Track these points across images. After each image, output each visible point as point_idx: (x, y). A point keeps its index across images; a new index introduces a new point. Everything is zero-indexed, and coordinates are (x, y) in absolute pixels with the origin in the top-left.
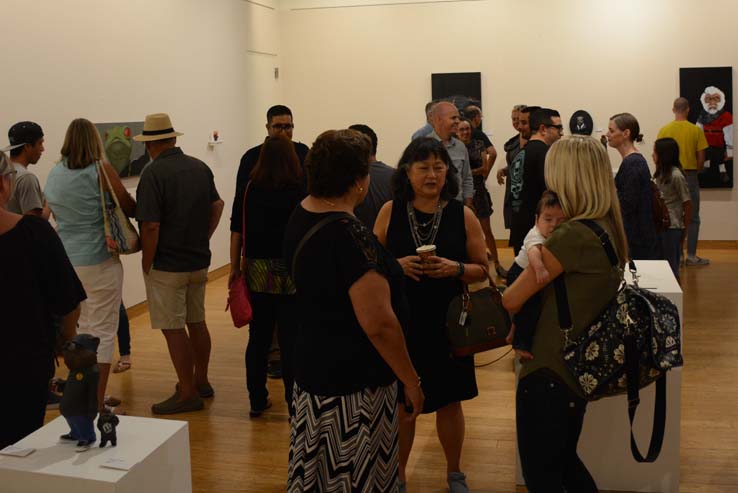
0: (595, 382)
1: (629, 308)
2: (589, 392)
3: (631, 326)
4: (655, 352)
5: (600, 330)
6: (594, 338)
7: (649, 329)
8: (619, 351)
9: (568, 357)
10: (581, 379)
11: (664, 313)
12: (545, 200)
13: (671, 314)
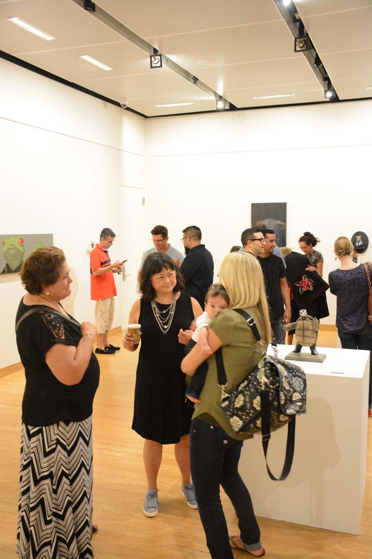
0: (241, 423)
1: (265, 371)
2: (237, 429)
3: (266, 384)
4: (282, 402)
5: (245, 387)
6: (241, 392)
7: (278, 387)
8: (257, 402)
9: (223, 405)
10: (231, 420)
11: (295, 376)
12: (211, 292)
13: (300, 377)
